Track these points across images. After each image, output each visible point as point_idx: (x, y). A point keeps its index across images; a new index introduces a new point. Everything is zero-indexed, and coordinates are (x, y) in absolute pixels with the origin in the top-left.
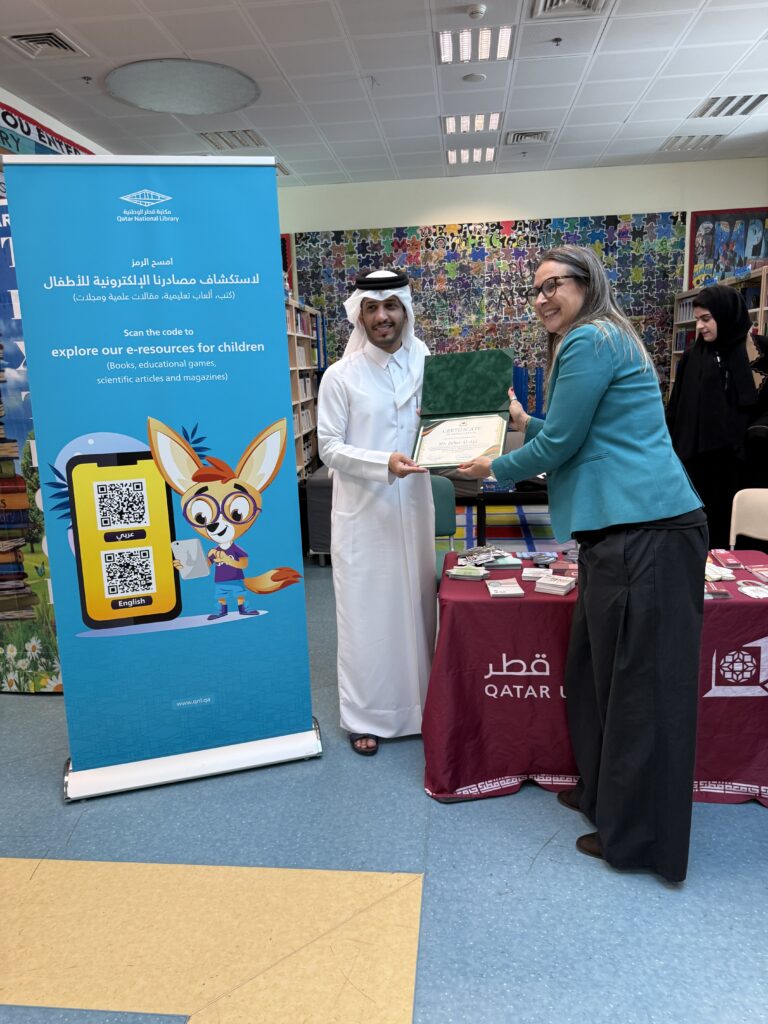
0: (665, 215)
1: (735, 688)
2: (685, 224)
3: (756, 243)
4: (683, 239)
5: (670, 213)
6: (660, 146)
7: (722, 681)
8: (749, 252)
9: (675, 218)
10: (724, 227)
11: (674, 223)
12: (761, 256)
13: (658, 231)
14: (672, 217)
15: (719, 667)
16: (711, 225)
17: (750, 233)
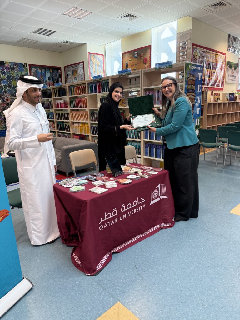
0: (20, 64)
1: (155, 200)
2: (27, 67)
3: (49, 76)
4: (28, 73)
5: (22, 63)
6: (19, 39)
7: (153, 199)
8: (47, 79)
9: (24, 65)
10: (39, 70)
11: (24, 67)
12: (51, 81)
13: (19, 69)
14: (23, 65)
15: (152, 195)
16: (35, 69)
17: (47, 73)
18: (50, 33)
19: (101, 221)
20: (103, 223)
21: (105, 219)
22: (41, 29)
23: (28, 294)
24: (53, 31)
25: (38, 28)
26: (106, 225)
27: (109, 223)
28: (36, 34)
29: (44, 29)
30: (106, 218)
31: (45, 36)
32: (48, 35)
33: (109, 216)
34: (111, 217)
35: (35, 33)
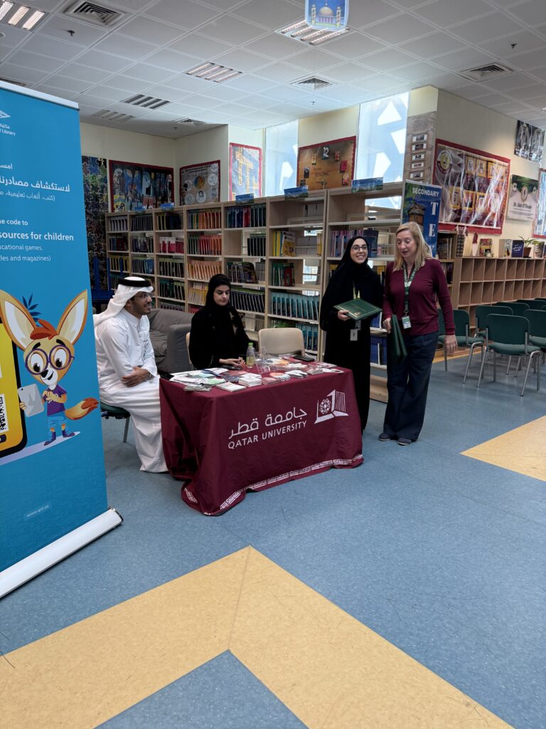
0: (94, 159)
1: (324, 417)
2: (106, 167)
3: (147, 186)
4: (106, 177)
5: (96, 158)
6: (94, 112)
7: (321, 415)
8: (144, 192)
9: (100, 162)
10: (129, 173)
11: (100, 166)
12: (151, 195)
13: (90, 169)
14: (98, 161)
15: (319, 408)
16: (121, 171)
17: (144, 179)
18: (158, 103)
19: (233, 435)
20: (235, 439)
21: (239, 433)
22: (141, 96)
23: (115, 531)
24: (164, 100)
25: (135, 94)
26: (239, 443)
27: (244, 440)
28: (130, 105)
29: (147, 96)
30: (241, 430)
31: (147, 109)
32: (153, 108)
33: (244, 429)
34: (247, 431)
35: (128, 102)
